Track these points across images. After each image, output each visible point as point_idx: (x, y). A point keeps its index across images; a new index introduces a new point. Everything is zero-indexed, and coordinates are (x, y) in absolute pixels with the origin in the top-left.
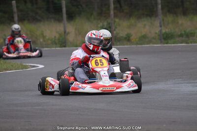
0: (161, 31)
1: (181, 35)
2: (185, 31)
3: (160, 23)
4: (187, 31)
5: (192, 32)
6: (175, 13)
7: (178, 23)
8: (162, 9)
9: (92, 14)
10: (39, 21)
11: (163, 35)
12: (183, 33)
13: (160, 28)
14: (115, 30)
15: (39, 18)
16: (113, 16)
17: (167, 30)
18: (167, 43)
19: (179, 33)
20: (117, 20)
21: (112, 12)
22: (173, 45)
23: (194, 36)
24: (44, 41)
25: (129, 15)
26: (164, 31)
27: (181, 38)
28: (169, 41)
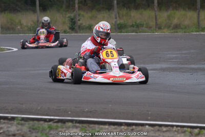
0: (116, 22)
1: (133, 26)
2: (135, 23)
3: (116, 16)
4: (138, 22)
5: (142, 23)
6: (129, 8)
7: (130, 16)
8: (117, 4)
9: (62, 7)
10: (19, 11)
11: (118, 25)
12: (134, 24)
13: (115, 20)
14: (79, 20)
15: (19, 9)
16: (77, 9)
17: (121, 21)
18: (121, 32)
19: (131, 24)
20: (82, 13)
21: (77, 6)
22: (125, 34)
23: (143, 27)
24: (21, 28)
25: (92, 8)
26: (118, 22)
27: (132, 28)
28: (123, 31)
